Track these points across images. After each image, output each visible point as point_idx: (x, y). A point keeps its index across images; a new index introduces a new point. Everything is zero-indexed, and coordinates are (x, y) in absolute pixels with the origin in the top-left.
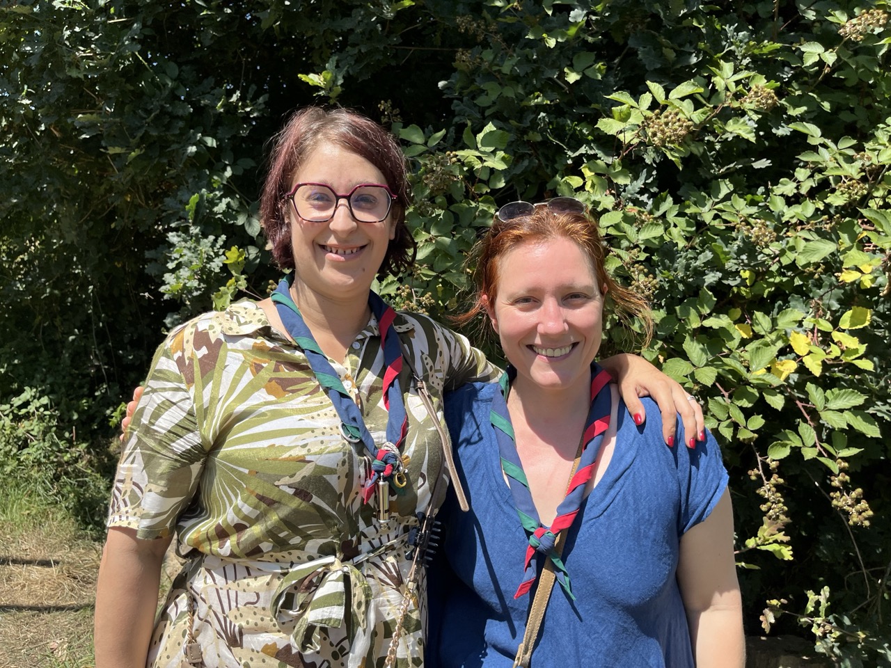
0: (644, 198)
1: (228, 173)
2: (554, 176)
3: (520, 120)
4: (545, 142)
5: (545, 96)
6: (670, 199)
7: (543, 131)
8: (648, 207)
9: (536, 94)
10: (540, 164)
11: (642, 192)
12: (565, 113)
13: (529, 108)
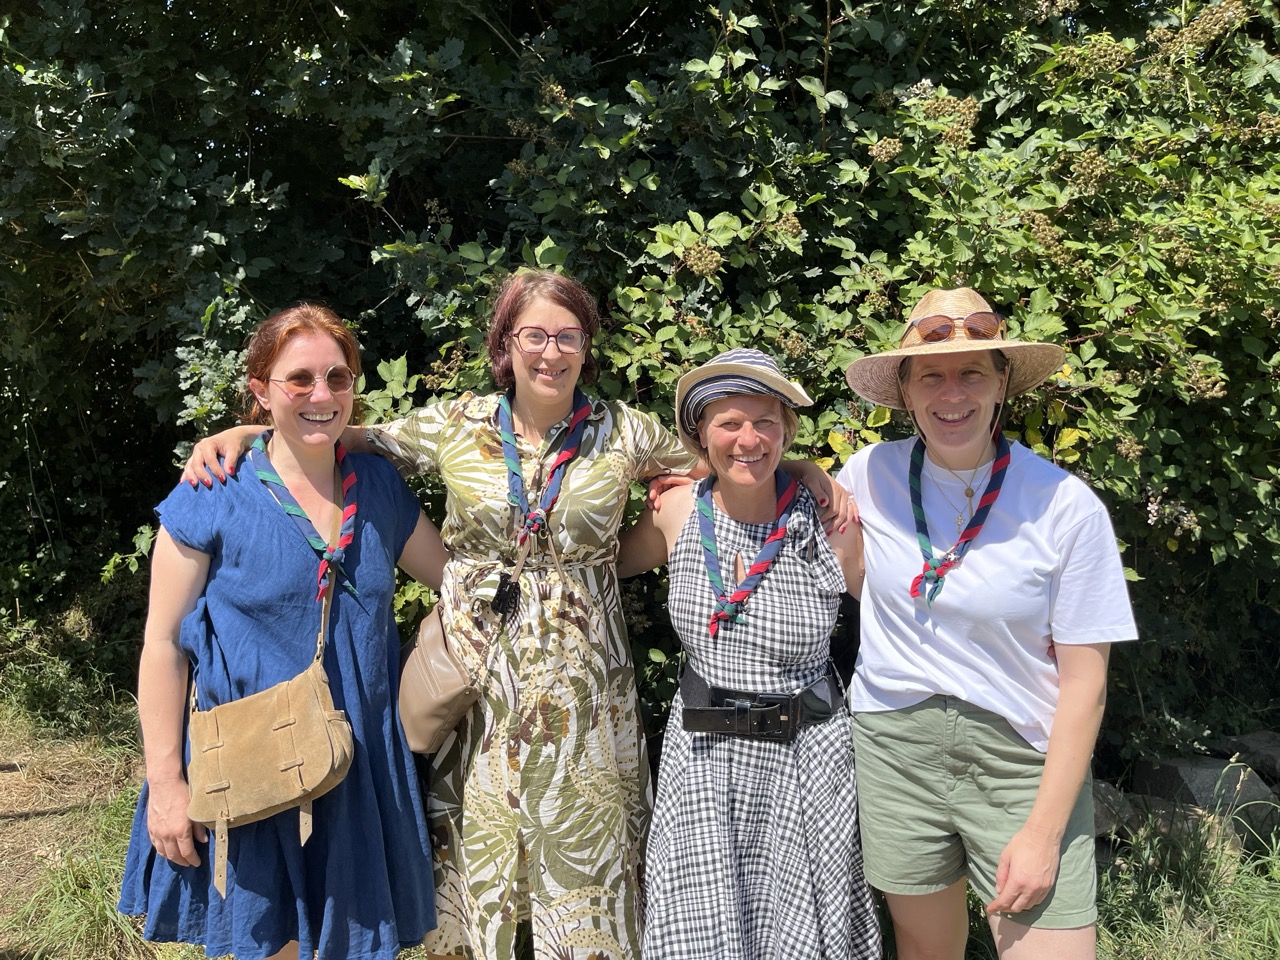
0: (704, 307)
1: (241, 274)
2: (615, 286)
3: (578, 228)
4: (605, 251)
5: (603, 205)
6: (729, 309)
7: (601, 242)
8: (709, 317)
9: (593, 202)
10: (600, 273)
11: (701, 301)
12: (625, 220)
13: (586, 216)
